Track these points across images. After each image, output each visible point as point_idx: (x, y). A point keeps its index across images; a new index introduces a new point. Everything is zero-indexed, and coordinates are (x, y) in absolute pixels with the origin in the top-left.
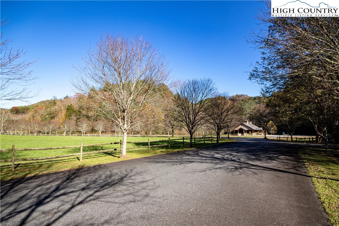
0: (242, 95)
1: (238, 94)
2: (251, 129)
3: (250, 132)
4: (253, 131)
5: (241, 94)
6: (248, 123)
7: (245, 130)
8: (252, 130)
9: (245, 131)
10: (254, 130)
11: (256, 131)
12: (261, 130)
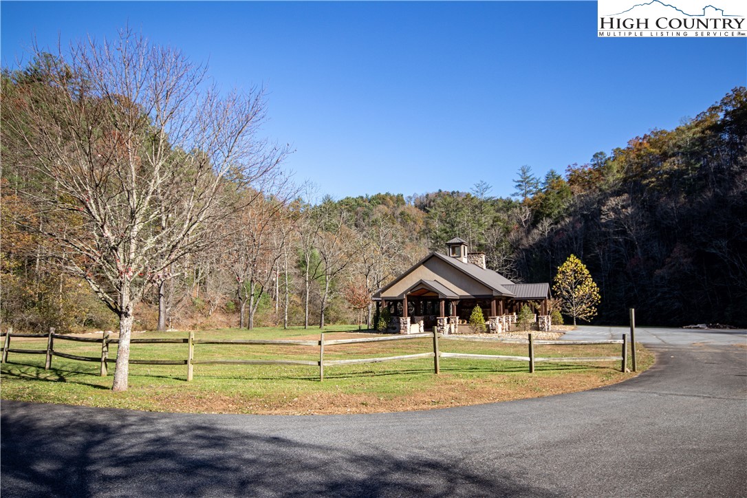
0: (453, 193)
1: (443, 190)
2: (486, 293)
3: (478, 312)
4: (494, 303)
5: (451, 191)
6: (465, 260)
7: (449, 295)
8: (491, 298)
9: (448, 301)
10: (500, 298)
11: (511, 305)
12: (539, 300)
